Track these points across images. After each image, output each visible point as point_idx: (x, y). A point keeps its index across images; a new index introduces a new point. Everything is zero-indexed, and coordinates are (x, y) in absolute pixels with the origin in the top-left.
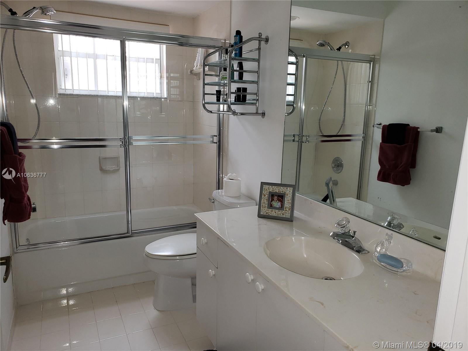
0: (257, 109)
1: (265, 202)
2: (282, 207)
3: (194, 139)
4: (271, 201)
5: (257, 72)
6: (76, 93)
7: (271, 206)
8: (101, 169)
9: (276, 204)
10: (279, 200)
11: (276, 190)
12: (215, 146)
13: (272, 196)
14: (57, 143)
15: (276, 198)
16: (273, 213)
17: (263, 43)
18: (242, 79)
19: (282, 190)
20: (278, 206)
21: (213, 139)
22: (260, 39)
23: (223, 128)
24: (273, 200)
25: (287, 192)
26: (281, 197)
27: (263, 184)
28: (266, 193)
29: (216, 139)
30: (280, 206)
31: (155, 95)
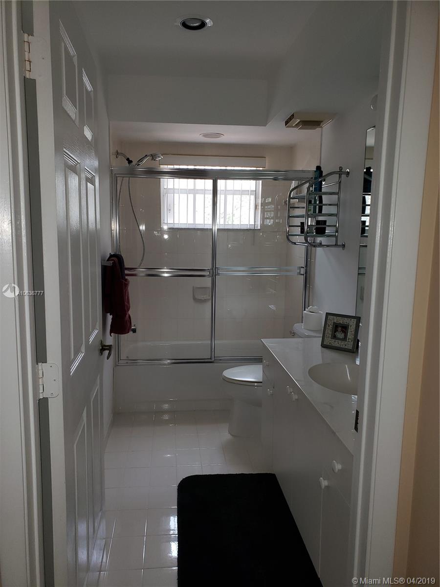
0: (337, 241)
1: (329, 332)
2: (345, 339)
3: (287, 271)
4: (335, 332)
5: (337, 205)
6: (176, 227)
7: (334, 337)
8: (195, 299)
9: (340, 335)
10: (343, 331)
11: (341, 321)
12: (302, 278)
13: (336, 327)
14: (167, 272)
15: (340, 329)
16: (336, 343)
17: (343, 176)
18: (321, 213)
19: (345, 321)
20: (341, 337)
21: (300, 271)
22: (340, 172)
23: (311, 259)
24: (337, 331)
25: (351, 323)
26: (345, 328)
27: (328, 314)
28: (330, 323)
29: (303, 271)
30: (344, 337)
31: (248, 227)
